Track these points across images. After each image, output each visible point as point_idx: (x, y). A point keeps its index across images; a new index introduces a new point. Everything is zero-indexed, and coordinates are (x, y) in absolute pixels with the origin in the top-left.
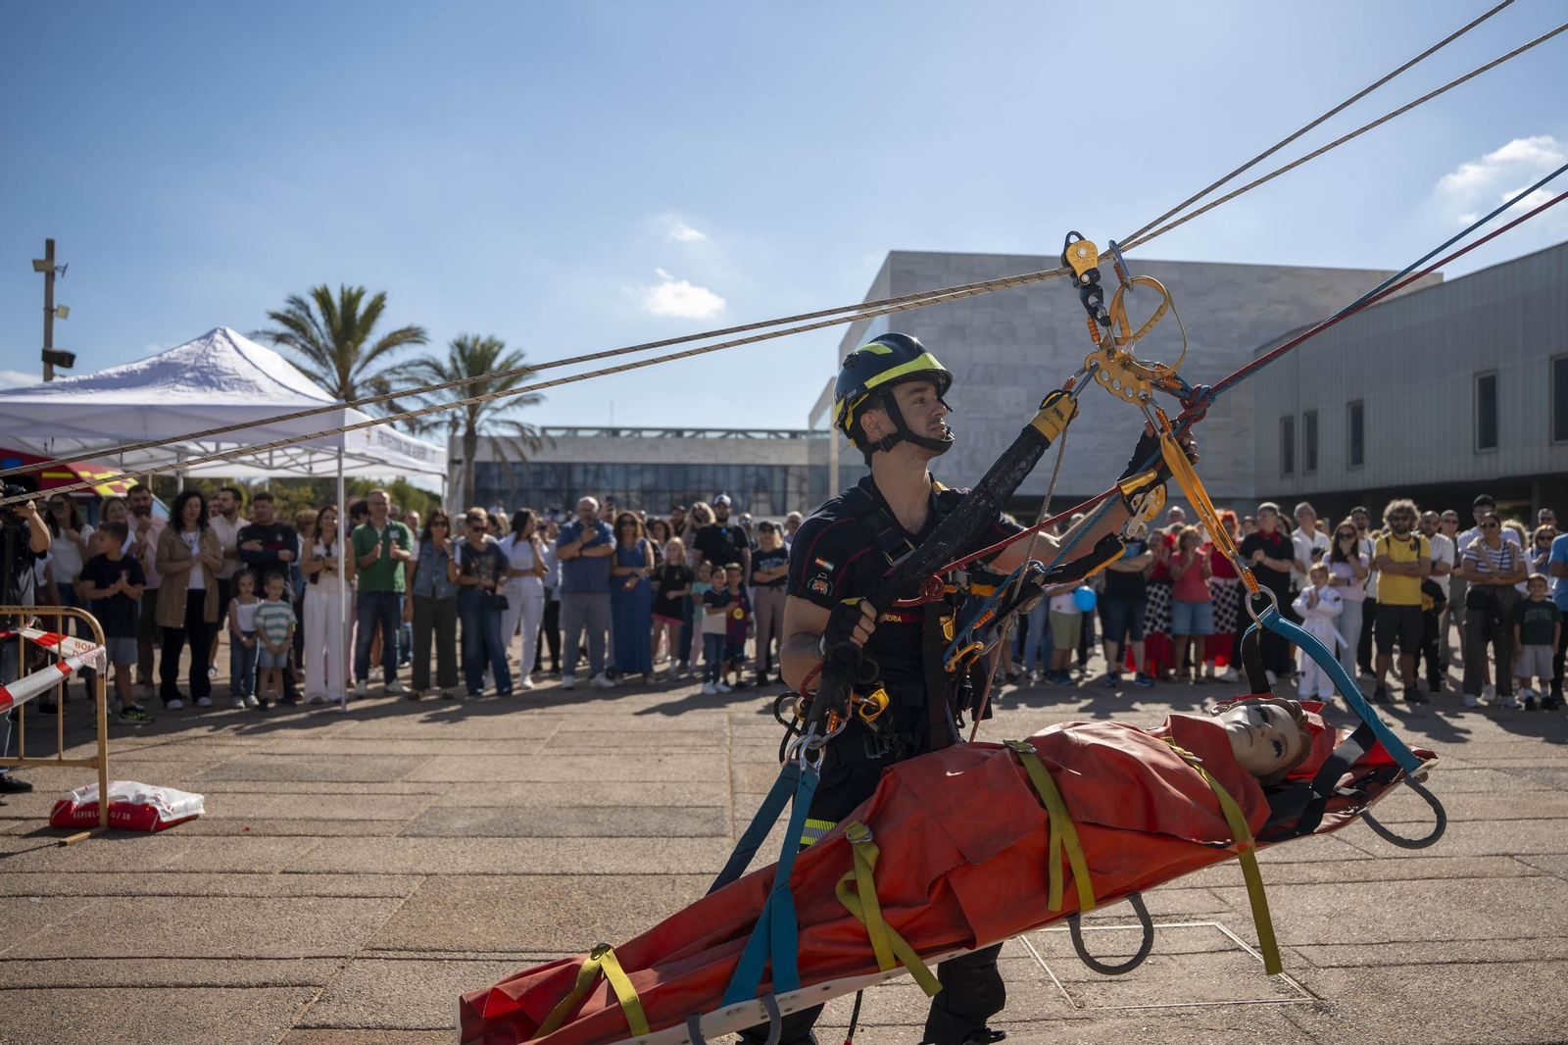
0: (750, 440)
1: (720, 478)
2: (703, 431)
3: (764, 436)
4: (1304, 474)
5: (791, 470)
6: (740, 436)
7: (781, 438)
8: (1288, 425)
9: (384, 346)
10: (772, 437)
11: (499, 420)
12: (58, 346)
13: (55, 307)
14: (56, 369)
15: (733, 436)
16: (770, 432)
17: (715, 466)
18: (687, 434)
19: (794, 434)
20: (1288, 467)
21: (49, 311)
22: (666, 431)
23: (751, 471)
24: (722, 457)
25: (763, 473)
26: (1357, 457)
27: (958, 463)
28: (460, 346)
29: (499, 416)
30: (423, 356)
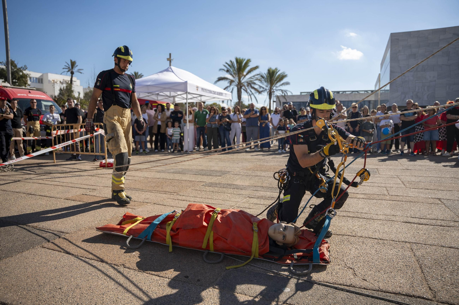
0: (359, 94)
2: (345, 92)
3: (363, 92)
5: (371, 102)
6: (356, 93)
7: (368, 93)
9: (249, 72)
10: (366, 92)
11: (278, 90)
15: (354, 93)
16: (365, 91)
17: (348, 101)
18: (341, 93)
19: (372, 91)
28: (269, 70)
29: (277, 89)
30: (258, 73)
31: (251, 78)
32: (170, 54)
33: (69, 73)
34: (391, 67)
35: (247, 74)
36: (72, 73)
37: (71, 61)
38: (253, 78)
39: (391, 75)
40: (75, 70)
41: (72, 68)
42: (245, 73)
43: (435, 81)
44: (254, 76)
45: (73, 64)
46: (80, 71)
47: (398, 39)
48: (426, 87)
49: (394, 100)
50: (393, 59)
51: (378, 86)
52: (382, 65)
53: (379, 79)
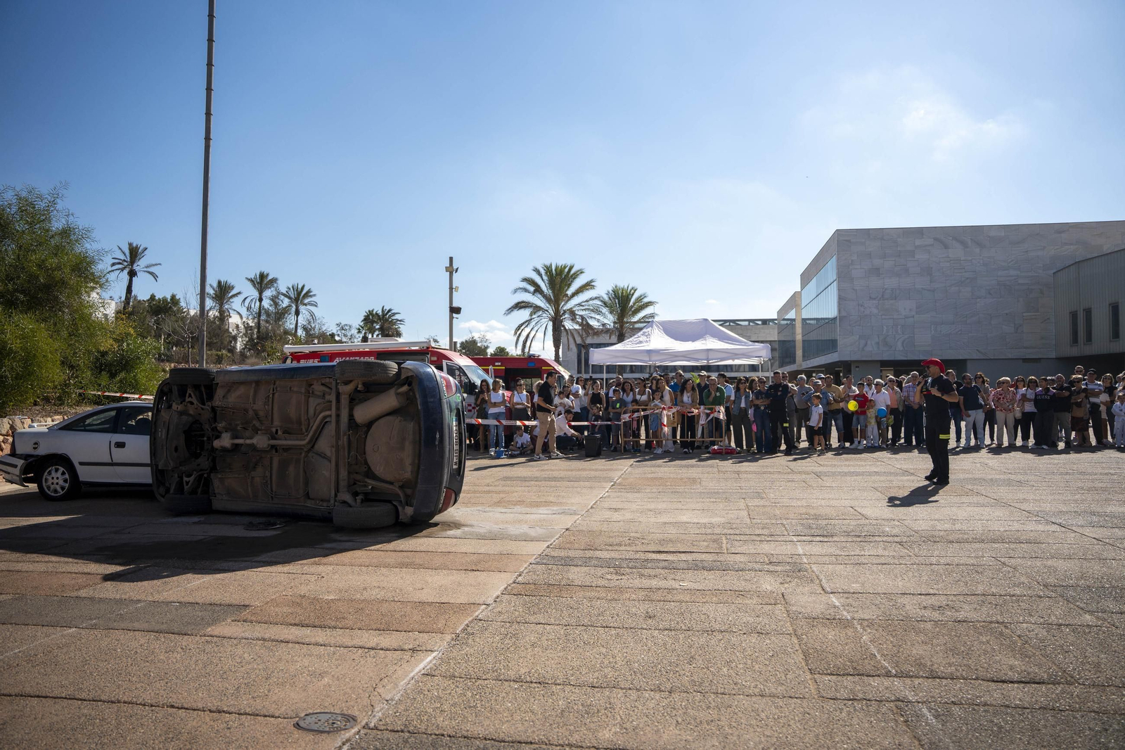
0: (739, 326)
3: (747, 323)
4: (1084, 344)
6: (731, 324)
7: (758, 324)
8: (1074, 316)
9: (576, 293)
10: (751, 324)
12: (455, 305)
13: (454, 287)
14: (454, 315)
15: (728, 324)
19: (765, 322)
20: (1075, 340)
21: (451, 288)
26: (1116, 334)
27: (878, 343)
28: (615, 290)
30: (595, 296)
31: (580, 305)
32: (451, 259)
33: (125, 273)
34: (839, 290)
35: (574, 295)
36: (132, 274)
37: (130, 245)
38: (583, 304)
39: (839, 303)
40: (140, 265)
41: (132, 262)
42: (569, 292)
43: (913, 317)
44: (587, 301)
45: (135, 253)
46: (151, 270)
47: (849, 241)
48: (899, 327)
49: (847, 349)
50: (844, 276)
51: (792, 315)
52: (806, 277)
53: (794, 301)
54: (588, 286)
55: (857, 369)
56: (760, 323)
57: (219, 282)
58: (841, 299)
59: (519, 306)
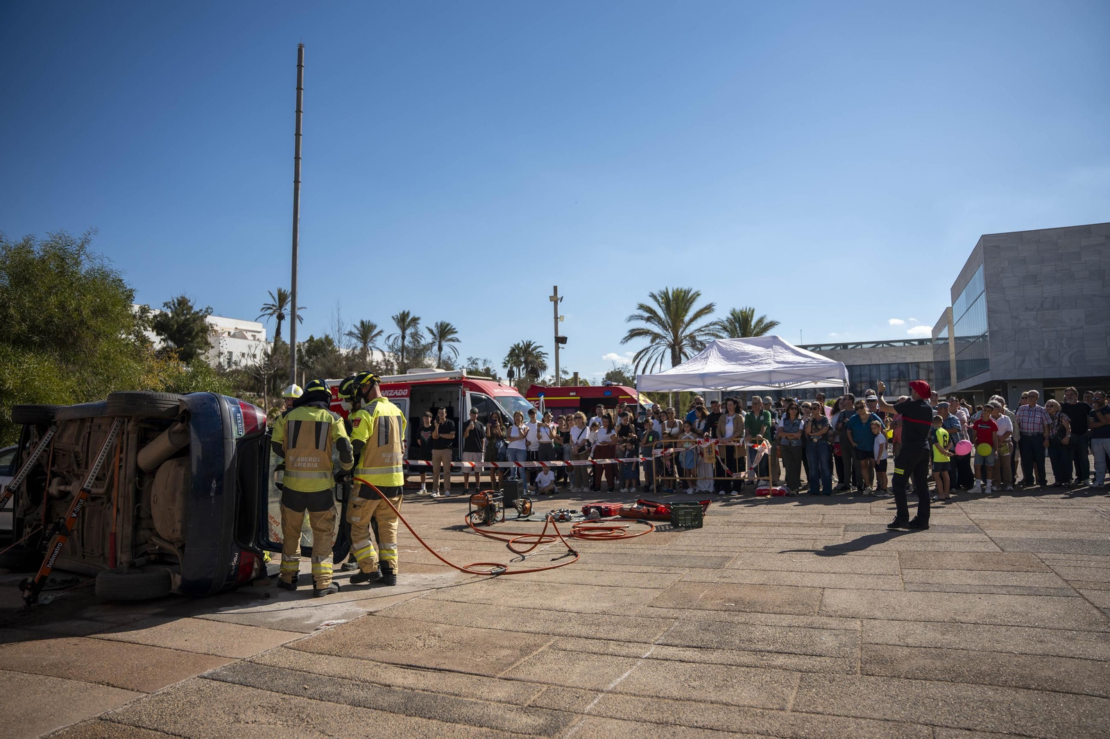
0: (892, 348)
1: (874, 373)
2: (861, 344)
5: (921, 365)
6: (885, 345)
7: (913, 345)
9: (695, 317)
10: (906, 344)
12: (560, 334)
13: (559, 316)
14: (560, 345)
15: (881, 345)
16: (905, 341)
17: (870, 365)
18: (850, 347)
19: (921, 342)
21: (556, 318)
22: (837, 345)
23: (893, 367)
24: (875, 360)
25: (902, 368)
27: (1038, 360)
28: (733, 314)
30: (715, 320)
31: (699, 330)
32: (555, 288)
33: (274, 319)
34: (988, 302)
35: (692, 320)
36: (280, 318)
37: (279, 291)
38: (703, 329)
39: (989, 317)
40: (287, 310)
41: (280, 306)
42: (687, 319)
43: (1082, 328)
44: (706, 326)
45: (283, 296)
47: (998, 247)
48: (1065, 340)
49: (1000, 368)
50: (992, 286)
51: (944, 334)
52: (956, 291)
53: (946, 319)
54: (708, 309)
55: (1014, 389)
56: (916, 343)
57: (362, 323)
58: (991, 313)
59: (635, 333)
